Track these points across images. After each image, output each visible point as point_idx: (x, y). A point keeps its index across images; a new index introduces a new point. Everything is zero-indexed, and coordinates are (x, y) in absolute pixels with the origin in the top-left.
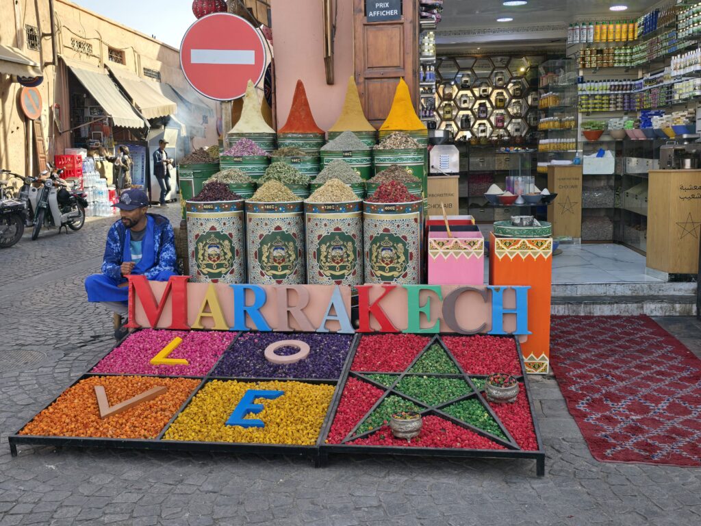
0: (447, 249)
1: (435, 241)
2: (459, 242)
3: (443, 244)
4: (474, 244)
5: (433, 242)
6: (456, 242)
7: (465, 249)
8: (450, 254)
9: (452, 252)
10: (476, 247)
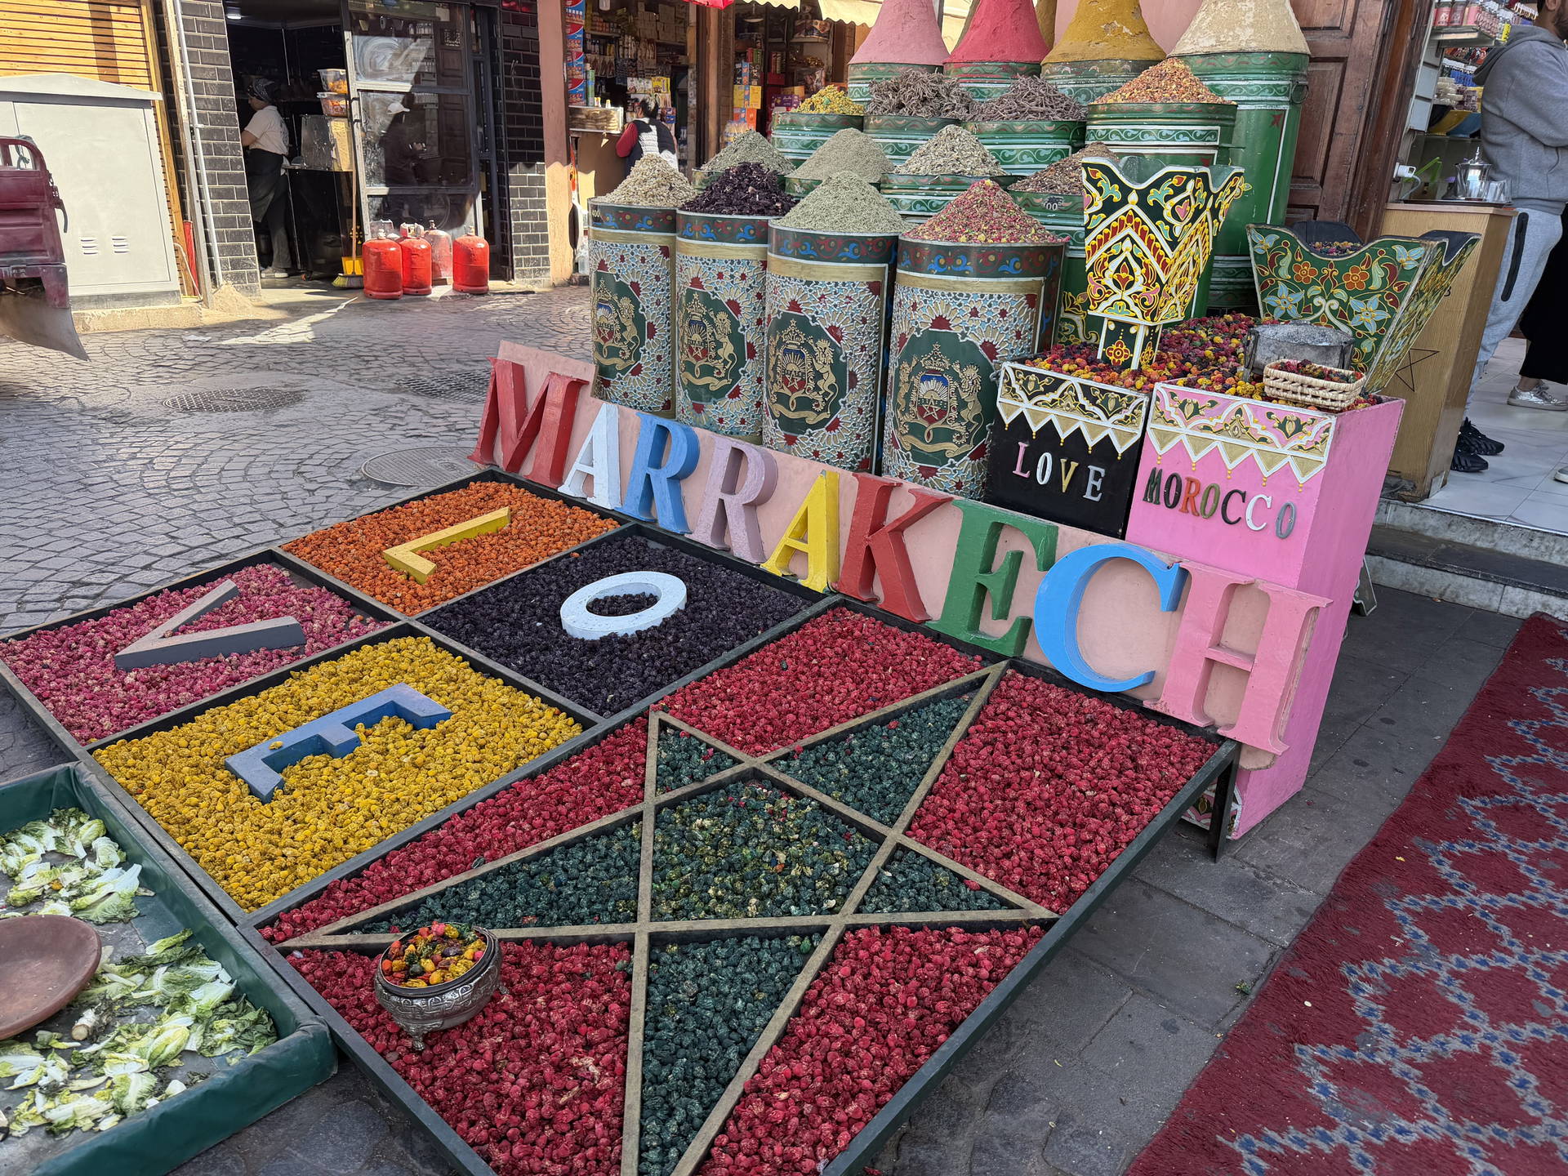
0: (1207, 428)
1: (1173, 395)
2: (1247, 411)
3: (1196, 411)
4: (1299, 428)
5: (1166, 397)
6: (1239, 411)
7: (1263, 440)
8: (1214, 445)
9: (1219, 441)
10: (1303, 440)
